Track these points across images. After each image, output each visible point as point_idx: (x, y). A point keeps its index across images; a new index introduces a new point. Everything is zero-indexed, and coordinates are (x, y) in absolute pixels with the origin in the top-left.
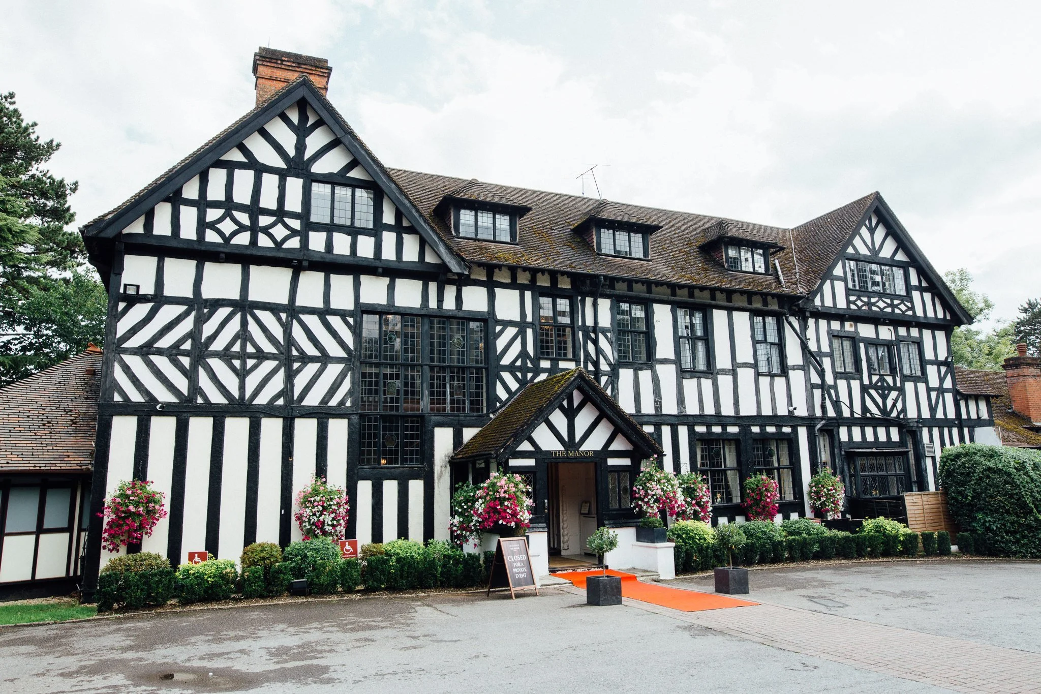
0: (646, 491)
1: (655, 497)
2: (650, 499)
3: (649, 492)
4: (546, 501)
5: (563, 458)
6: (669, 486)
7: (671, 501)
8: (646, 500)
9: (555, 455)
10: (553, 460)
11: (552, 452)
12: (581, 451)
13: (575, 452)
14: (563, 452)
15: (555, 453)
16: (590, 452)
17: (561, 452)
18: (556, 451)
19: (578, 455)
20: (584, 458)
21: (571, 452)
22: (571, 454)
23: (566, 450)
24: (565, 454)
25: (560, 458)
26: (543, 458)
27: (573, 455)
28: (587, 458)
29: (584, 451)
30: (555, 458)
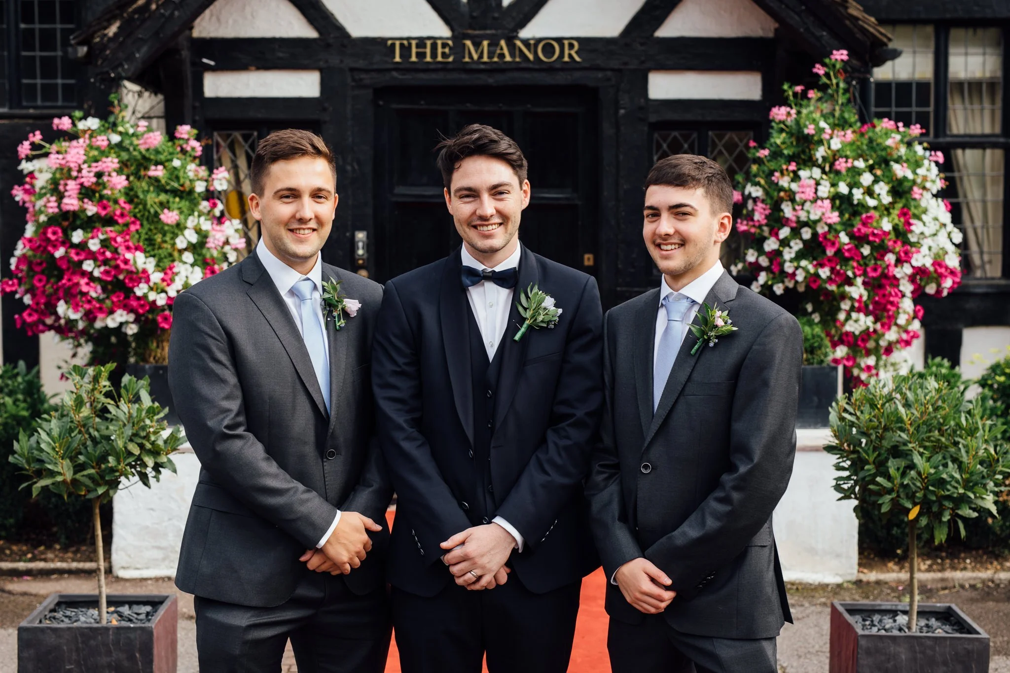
0: (776, 207)
1: (806, 233)
2: (785, 243)
3: (787, 210)
4: (361, 236)
5: (444, 67)
6: (882, 189)
7: (880, 250)
8: (771, 245)
9: (401, 56)
10: (395, 74)
11: (393, 45)
12: (526, 42)
13: (494, 44)
14: (439, 42)
15: (406, 50)
16: (566, 42)
17: (429, 43)
18: (408, 39)
19: (508, 58)
20: (540, 67)
21: (477, 45)
22: (471, 56)
23: (453, 38)
24: (447, 50)
25: (427, 69)
26: (352, 70)
27: (485, 59)
28: (550, 69)
29: (539, 41)
30: (406, 68)
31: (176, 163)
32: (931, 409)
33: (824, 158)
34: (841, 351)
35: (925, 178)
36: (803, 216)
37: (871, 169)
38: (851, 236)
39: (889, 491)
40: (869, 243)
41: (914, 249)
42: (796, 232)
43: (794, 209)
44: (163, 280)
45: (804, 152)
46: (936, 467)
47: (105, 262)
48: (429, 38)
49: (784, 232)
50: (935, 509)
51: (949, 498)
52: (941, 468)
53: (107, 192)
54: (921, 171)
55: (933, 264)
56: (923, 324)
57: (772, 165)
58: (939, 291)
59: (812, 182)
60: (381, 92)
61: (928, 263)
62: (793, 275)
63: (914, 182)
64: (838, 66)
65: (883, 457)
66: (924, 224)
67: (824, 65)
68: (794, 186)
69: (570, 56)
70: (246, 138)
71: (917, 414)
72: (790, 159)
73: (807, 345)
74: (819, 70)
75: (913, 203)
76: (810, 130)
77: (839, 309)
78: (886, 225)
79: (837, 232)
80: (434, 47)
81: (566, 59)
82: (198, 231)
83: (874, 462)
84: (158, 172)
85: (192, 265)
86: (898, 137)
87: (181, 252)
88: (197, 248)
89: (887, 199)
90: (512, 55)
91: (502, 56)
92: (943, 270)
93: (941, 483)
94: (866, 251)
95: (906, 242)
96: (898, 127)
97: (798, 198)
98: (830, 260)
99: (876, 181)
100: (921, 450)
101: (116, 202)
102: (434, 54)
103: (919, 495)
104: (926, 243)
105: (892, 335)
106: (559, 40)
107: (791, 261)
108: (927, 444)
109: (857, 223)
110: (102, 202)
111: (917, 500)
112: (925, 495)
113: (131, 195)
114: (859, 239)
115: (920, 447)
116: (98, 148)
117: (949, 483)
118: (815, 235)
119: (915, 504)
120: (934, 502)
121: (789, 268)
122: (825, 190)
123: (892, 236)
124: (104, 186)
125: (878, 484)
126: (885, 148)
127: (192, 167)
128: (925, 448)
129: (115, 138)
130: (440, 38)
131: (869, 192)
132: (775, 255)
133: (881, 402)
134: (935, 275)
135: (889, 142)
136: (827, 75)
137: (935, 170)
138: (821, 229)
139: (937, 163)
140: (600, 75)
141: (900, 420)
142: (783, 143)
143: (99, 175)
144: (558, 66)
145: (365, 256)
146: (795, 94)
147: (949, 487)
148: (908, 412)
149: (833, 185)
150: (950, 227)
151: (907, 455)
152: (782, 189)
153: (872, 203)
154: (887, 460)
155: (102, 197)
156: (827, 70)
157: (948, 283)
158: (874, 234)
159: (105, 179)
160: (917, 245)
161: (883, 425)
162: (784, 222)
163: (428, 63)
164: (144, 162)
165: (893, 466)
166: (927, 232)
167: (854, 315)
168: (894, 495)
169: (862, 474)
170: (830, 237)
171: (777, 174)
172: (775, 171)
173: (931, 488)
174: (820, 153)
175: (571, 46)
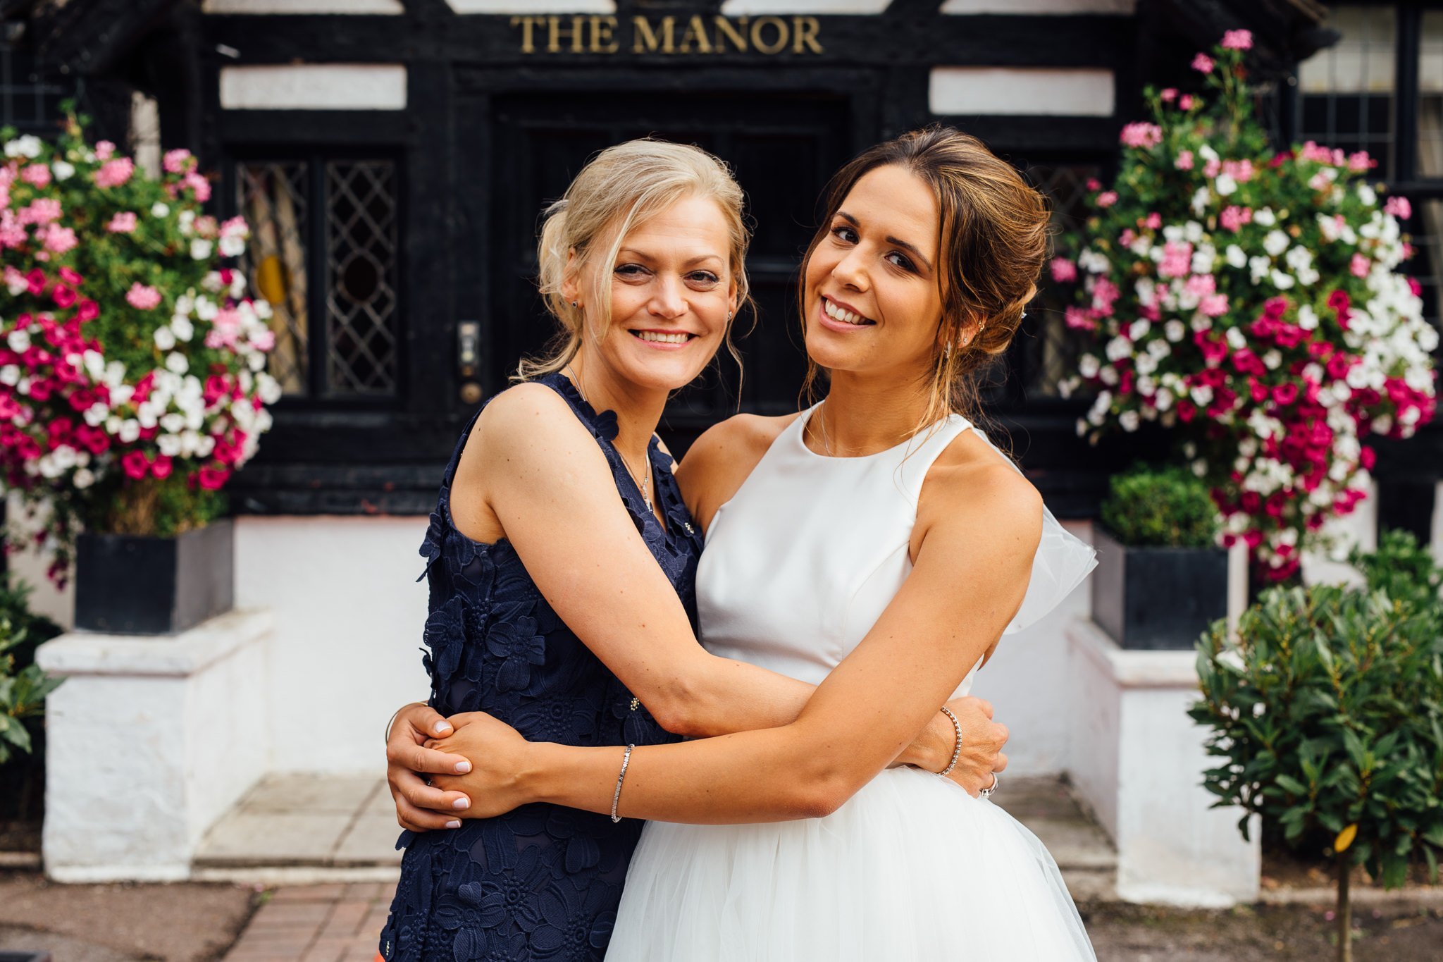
0: (1127, 286)
1: (1175, 331)
2: (1140, 346)
3: (1146, 293)
4: (469, 330)
5: (603, 61)
6: (1301, 260)
7: (1296, 359)
9: (535, 42)
10: (525, 72)
11: (521, 26)
12: (734, 21)
13: (682, 24)
14: (595, 23)
15: (541, 32)
16: (798, 23)
17: (578, 23)
18: (547, 16)
19: (705, 46)
20: (754, 60)
21: (656, 25)
22: (645, 43)
23: (619, 14)
24: (607, 34)
25: (576, 63)
26: (457, 65)
27: (669, 47)
28: (772, 64)
29: (753, 19)
30: (541, 61)
31: (160, 210)
32: (1378, 650)
33: (1208, 209)
34: (1238, 523)
35: (1375, 243)
36: (1170, 302)
37: (1284, 225)
38: (1249, 335)
39: (1300, 800)
40: (1278, 347)
41: (1352, 359)
42: (1158, 329)
43: (1157, 292)
44: (134, 398)
45: (1174, 197)
46: (1387, 757)
47: (38, 368)
48: (579, 15)
49: (1140, 329)
50: (1384, 832)
51: (1408, 813)
52: (1395, 757)
53: (42, 256)
54: (1368, 231)
55: (1386, 384)
56: (1375, 474)
57: (1123, 219)
58: (1396, 427)
59: (1186, 247)
60: (503, 101)
61: (1377, 381)
62: (1152, 400)
63: (1356, 249)
64: (1237, 57)
65: (1289, 738)
66: (1371, 316)
67: (1211, 55)
68: (1157, 254)
69: (805, 44)
70: (290, 173)
71: (1353, 660)
72: (1152, 208)
73: (1179, 514)
74: (1203, 64)
75: (1354, 284)
76: (1184, 161)
77: (1236, 454)
78: (1308, 319)
79: (1225, 329)
80: (586, 29)
81: (798, 47)
82: (194, 321)
83: (1274, 746)
84: (125, 223)
85: (184, 376)
86: (1331, 174)
87: (166, 353)
88: (194, 348)
89: (1309, 276)
90: (712, 41)
91: (694, 43)
92: (1401, 394)
93: (1396, 787)
94: (1273, 360)
95: (1342, 347)
96: (1333, 160)
97: (1163, 272)
98: (1212, 374)
99: (1293, 244)
100: (1360, 726)
101: (58, 272)
102: (586, 39)
103: (1356, 808)
104: (1374, 349)
105: (1321, 496)
106: (788, 19)
107: (1151, 375)
108: (1371, 714)
109: (1259, 315)
110: (36, 271)
111: (1351, 817)
112: (1366, 810)
113: (83, 260)
114: (1260, 341)
115: (1358, 720)
116: (30, 185)
117: (1411, 786)
118: (1189, 333)
119: (1346, 824)
120: (1382, 821)
121: (1145, 386)
122: (1206, 260)
123: (1319, 338)
124: (39, 246)
125: (1279, 787)
126: (1312, 193)
127: (186, 217)
128: (1368, 722)
129: (64, 171)
130: (598, 15)
131: (1280, 263)
132: (1126, 367)
133: (1287, 637)
134: (1389, 404)
135: (1316, 182)
136: (1217, 72)
137: (1392, 229)
138: (1200, 324)
139: (1398, 218)
140: (853, 74)
141: (1320, 670)
142: (1141, 182)
143: (31, 228)
144: (785, 58)
145: (477, 363)
146: (1164, 104)
147: (1411, 794)
148: (1337, 658)
149: (1221, 251)
150: (1418, 323)
151: (1334, 734)
152: (1136, 258)
153: (1282, 281)
154: (1297, 743)
155: (37, 264)
156: (1216, 63)
157: (1411, 416)
158: (1287, 335)
159: (39, 235)
160: (1358, 352)
161: (1291, 677)
162: (1139, 312)
163: (577, 55)
164: (107, 209)
165: (1307, 753)
166: (1377, 330)
167: (1261, 463)
168: (1309, 808)
169: (1252, 767)
170: (1214, 337)
171: (1129, 234)
172: (1127, 227)
173: (1377, 796)
174: (1201, 199)
175: (806, 28)
